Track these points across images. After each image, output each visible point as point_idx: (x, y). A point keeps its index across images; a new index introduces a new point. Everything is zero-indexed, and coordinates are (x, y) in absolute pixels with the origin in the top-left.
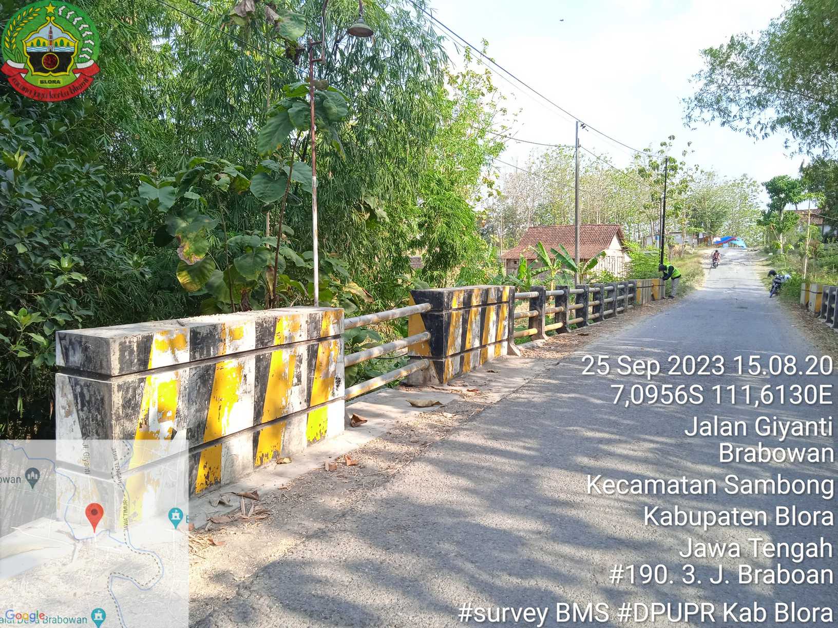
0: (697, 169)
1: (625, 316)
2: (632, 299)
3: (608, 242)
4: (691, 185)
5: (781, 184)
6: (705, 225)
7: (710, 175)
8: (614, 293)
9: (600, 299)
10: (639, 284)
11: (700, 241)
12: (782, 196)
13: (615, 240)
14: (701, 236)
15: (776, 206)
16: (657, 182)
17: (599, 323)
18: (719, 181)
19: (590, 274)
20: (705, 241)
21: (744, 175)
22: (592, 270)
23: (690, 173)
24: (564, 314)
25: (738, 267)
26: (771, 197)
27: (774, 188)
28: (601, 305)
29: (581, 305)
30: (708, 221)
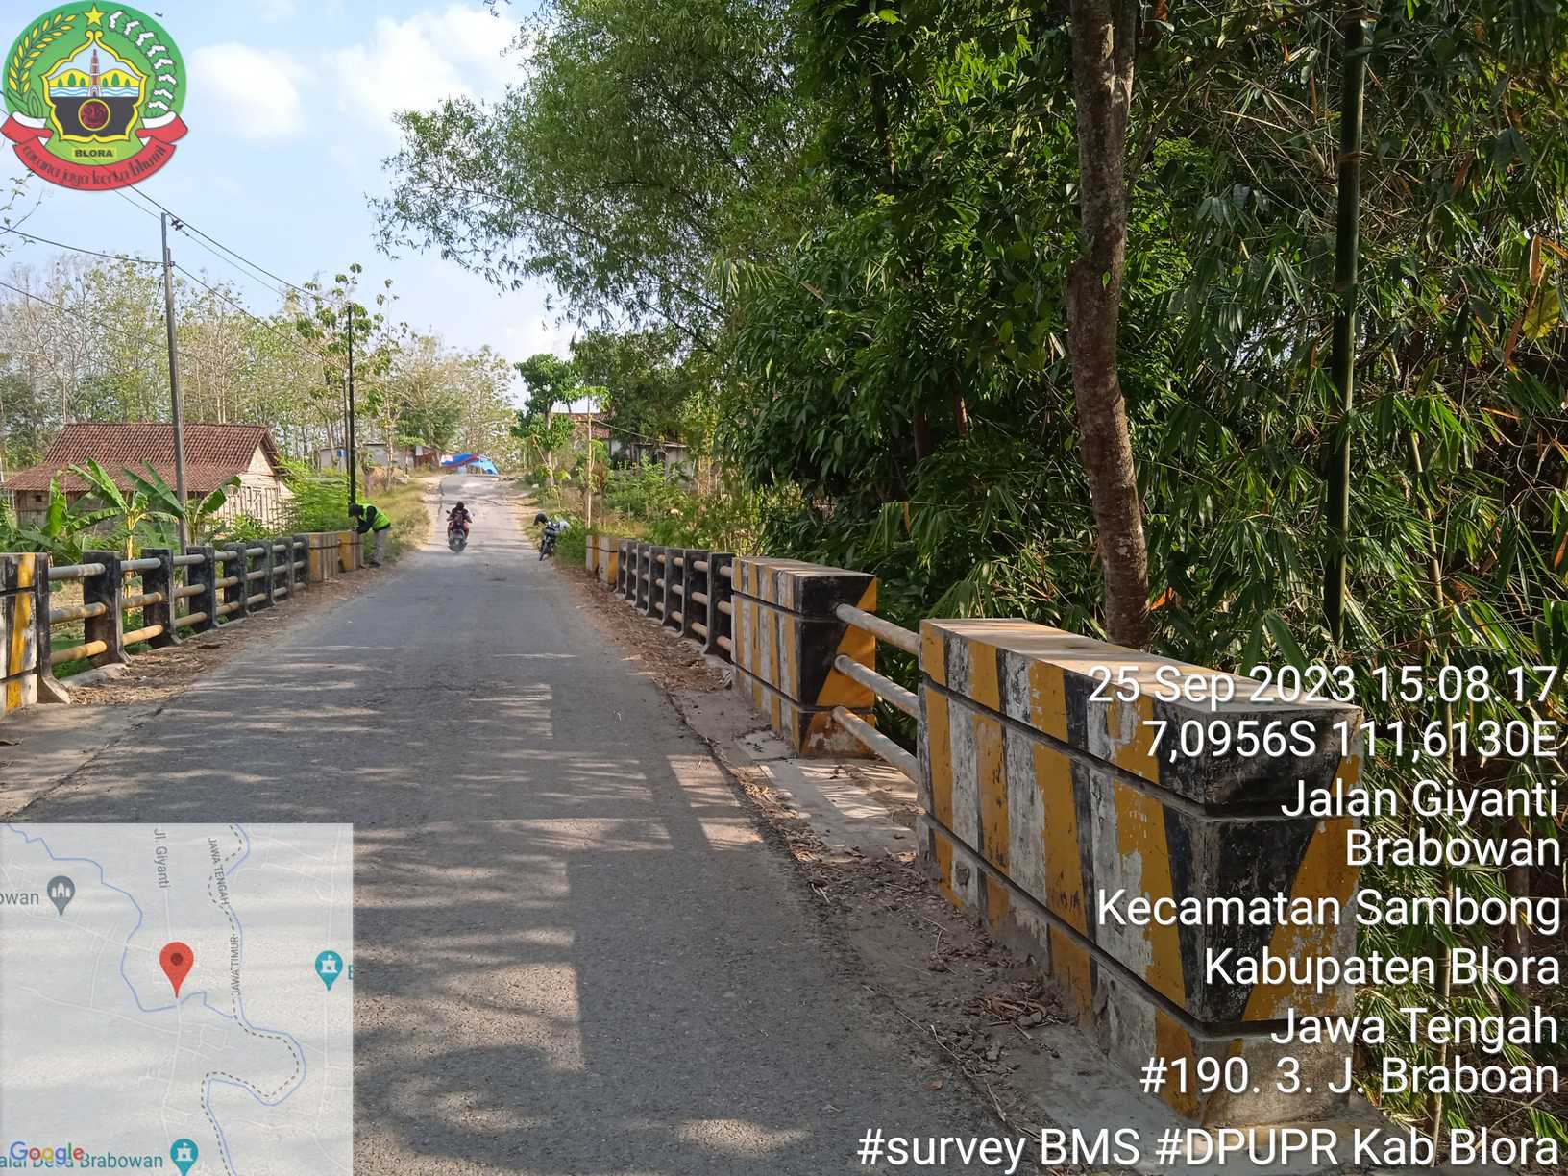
0: (404, 329)
1: (293, 604)
2: (302, 572)
3: (243, 460)
4: (394, 357)
5: (544, 369)
6: (426, 432)
7: (429, 343)
8: (267, 561)
9: (237, 574)
10: (315, 542)
11: (418, 461)
12: (548, 388)
13: (259, 457)
14: (419, 453)
15: (539, 405)
16: (334, 348)
17: (238, 621)
18: (444, 353)
19: (213, 522)
20: (426, 462)
21: (486, 348)
22: (215, 515)
23: (394, 336)
24: (164, 607)
25: (486, 509)
26: (530, 389)
27: (534, 373)
28: (240, 585)
29: (198, 588)
30: (430, 426)
